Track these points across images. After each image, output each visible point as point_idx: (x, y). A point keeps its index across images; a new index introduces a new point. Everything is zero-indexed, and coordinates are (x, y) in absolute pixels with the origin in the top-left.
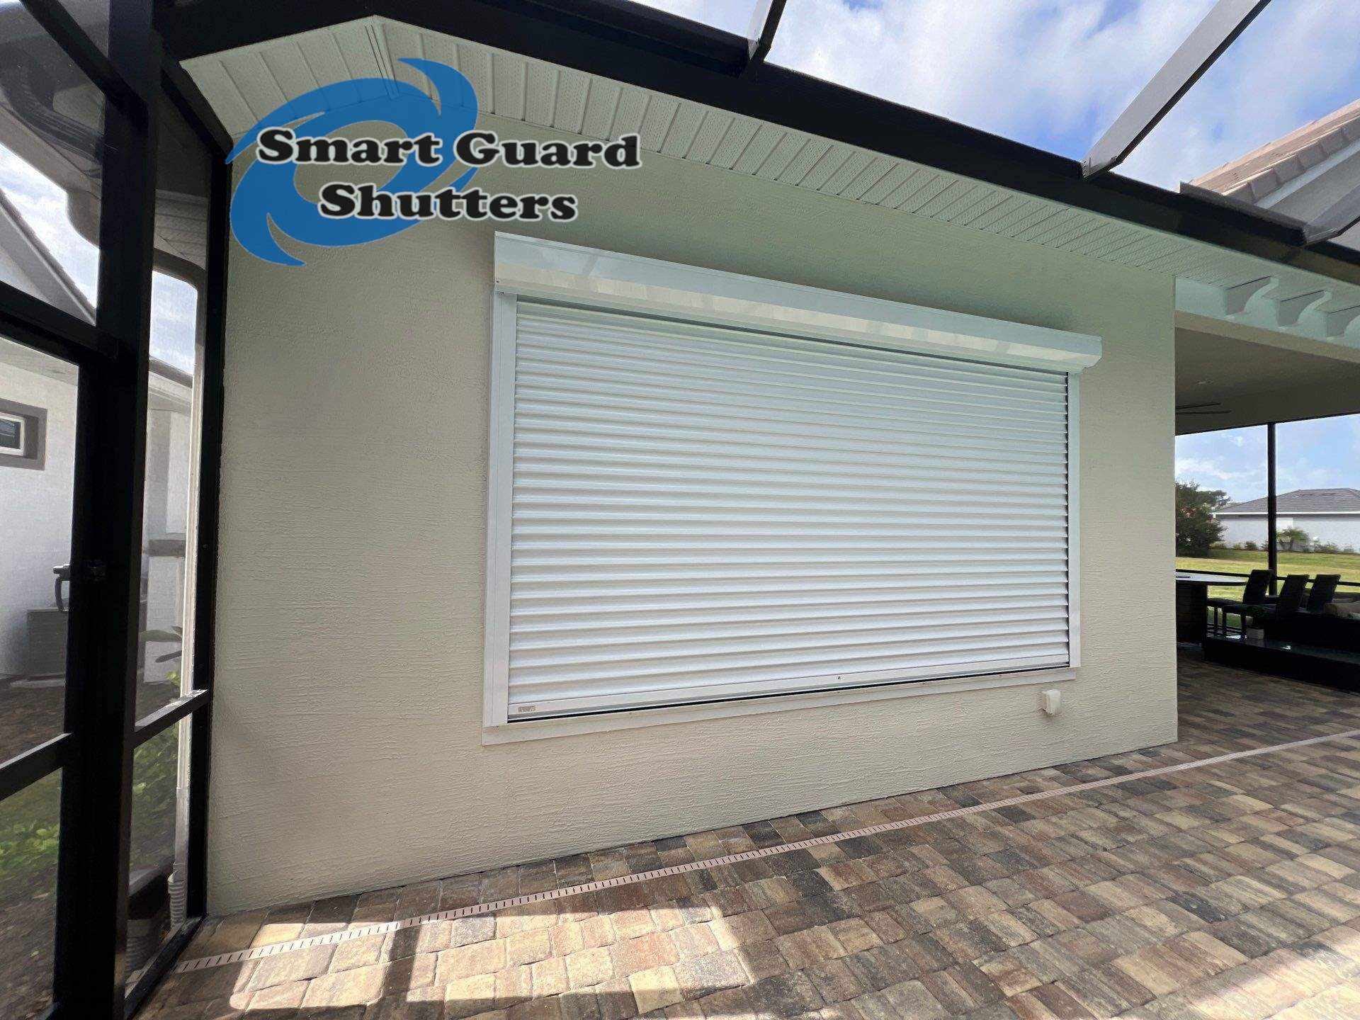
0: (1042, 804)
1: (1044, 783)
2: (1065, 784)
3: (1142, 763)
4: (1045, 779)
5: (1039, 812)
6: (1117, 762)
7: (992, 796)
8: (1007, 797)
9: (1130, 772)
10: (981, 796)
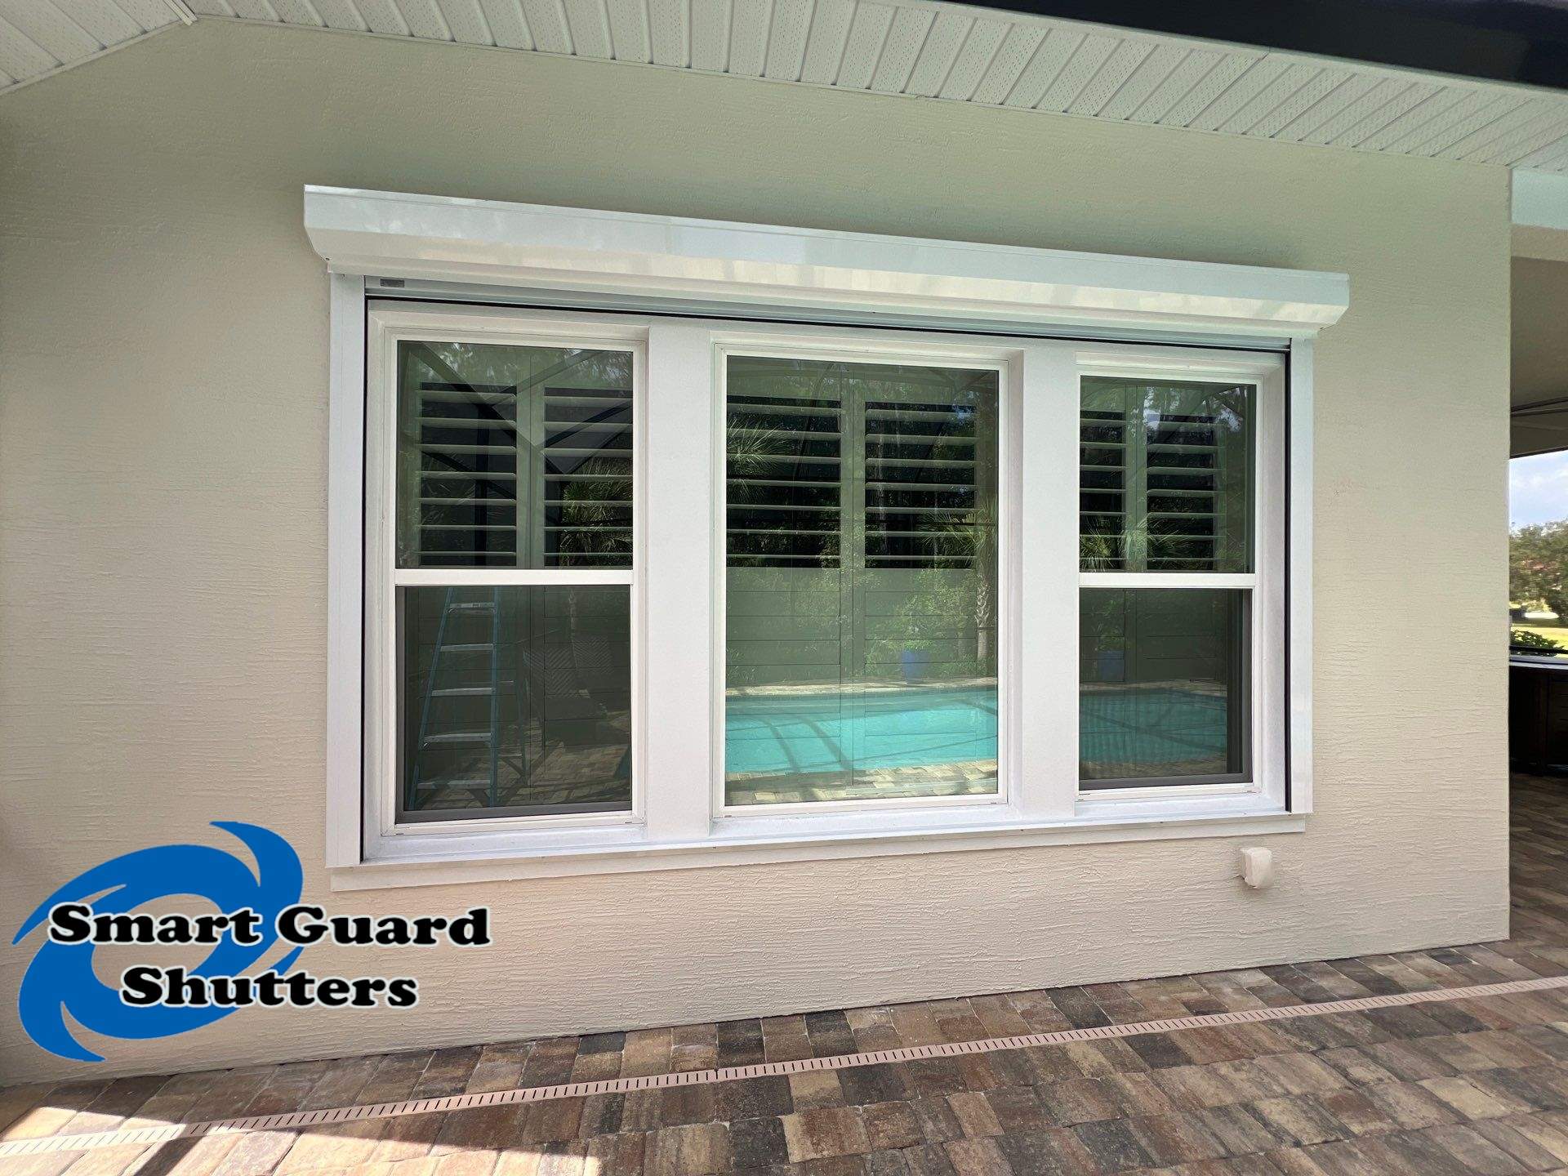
0: (1213, 1037)
1: (1236, 997)
2: (1270, 1002)
3: (1427, 972)
4: (1239, 989)
5: (1203, 1052)
6: (1380, 969)
7: (1133, 1012)
8: (1158, 1017)
9: (1401, 990)
10: (1112, 1010)
